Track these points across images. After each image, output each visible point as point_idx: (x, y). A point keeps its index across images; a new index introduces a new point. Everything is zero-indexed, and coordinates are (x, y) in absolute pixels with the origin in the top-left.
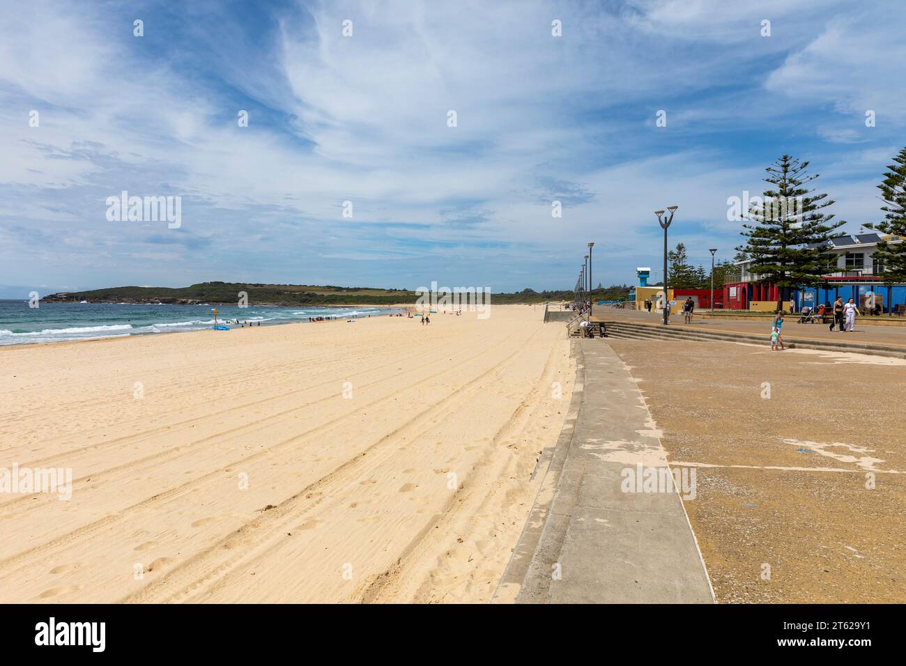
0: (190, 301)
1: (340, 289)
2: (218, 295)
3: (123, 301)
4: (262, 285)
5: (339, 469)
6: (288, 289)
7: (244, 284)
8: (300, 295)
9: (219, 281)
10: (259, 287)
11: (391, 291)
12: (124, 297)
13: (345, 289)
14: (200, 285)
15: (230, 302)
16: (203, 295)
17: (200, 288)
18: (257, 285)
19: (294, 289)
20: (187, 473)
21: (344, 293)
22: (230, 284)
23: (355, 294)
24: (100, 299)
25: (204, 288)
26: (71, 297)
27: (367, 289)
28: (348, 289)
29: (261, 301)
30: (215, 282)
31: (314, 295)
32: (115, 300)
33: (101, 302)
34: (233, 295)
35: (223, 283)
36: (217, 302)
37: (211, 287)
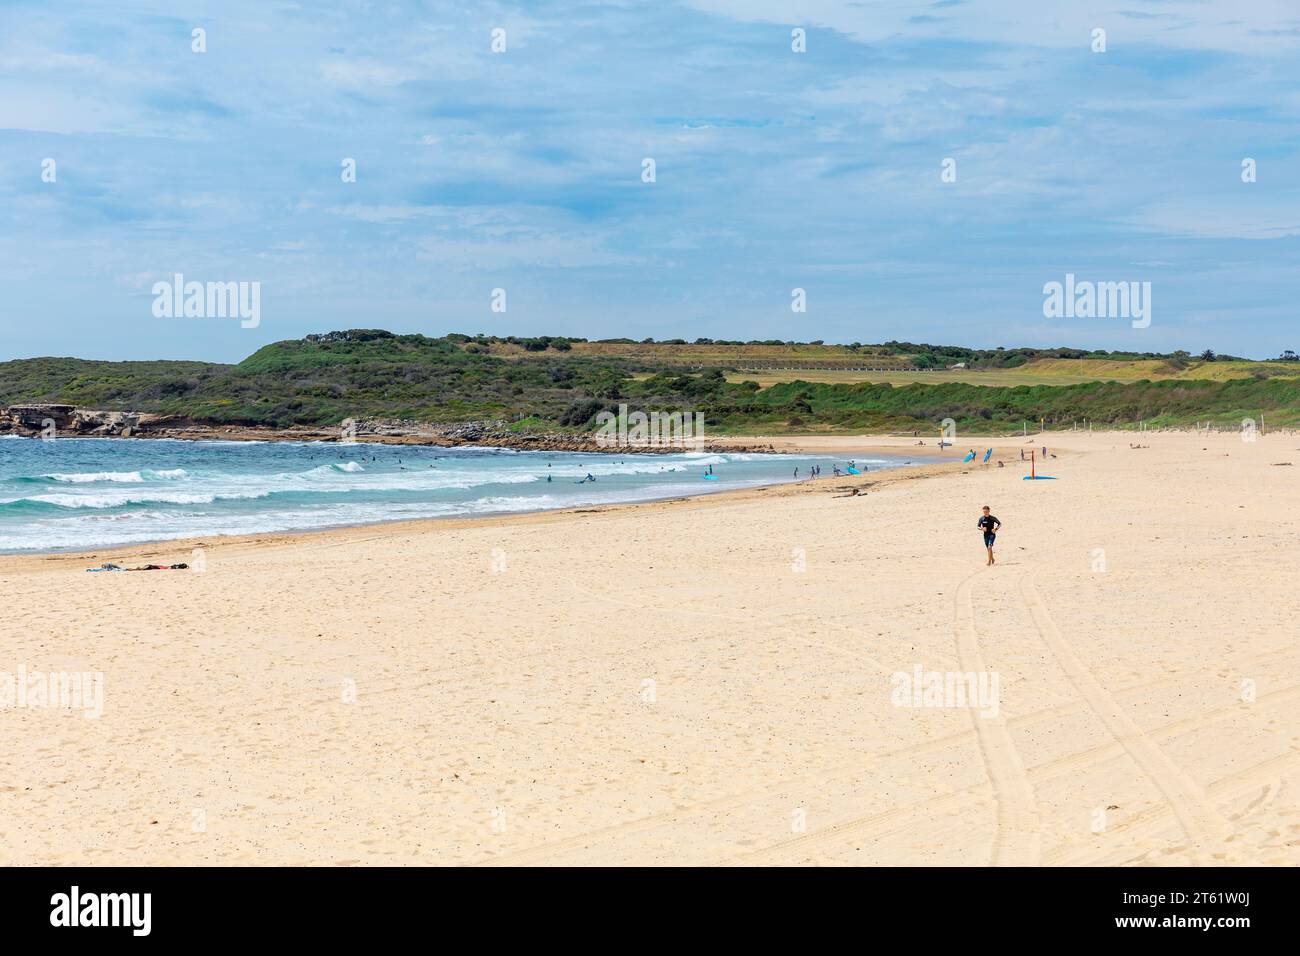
0: (114, 417)
4: (564, 345)
14: (284, 347)
15: (273, 425)
17: (278, 361)
18: (541, 344)
22: (418, 341)
27: (1065, 354)
35: (384, 335)
36: (213, 422)
37: (324, 356)
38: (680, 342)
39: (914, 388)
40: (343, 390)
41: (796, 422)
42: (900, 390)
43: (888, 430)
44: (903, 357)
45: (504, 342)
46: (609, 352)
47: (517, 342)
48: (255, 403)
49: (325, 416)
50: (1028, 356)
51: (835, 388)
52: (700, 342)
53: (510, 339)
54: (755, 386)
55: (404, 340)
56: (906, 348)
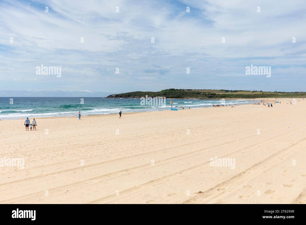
1: (227, 91)
2: (172, 95)
3: (135, 98)
4: (191, 90)
5: (232, 179)
6: (203, 91)
7: (183, 90)
8: (208, 94)
9: (173, 88)
10: (190, 91)
11: (254, 92)
12: (135, 96)
13: (230, 91)
14: (165, 90)
15: (177, 98)
16: (166, 95)
17: (165, 92)
18: (189, 90)
19: (205, 91)
20: (164, 172)
21: (230, 93)
22: (177, 90)
23: (235, 93)
24: (127, 97)
25: (167, 91)
26: (117, 96)
27: (241, 91)
28: (231, 91)
29: (190, 97)
30: (171, 89)
31: (215, 94)
32: (132, 97)
33: (127, 98)
34: (178, 95)
35: (174, 89)
37: (169, 91)
38: (202, 90)
39: (237, 94)
40: (181, 94)
41: (230, 97)
42: (235, 95)
43: (239, 98)
44: (224, 91)
45: (185, 90)
46: (195, 91)
47: (187, 90)
48: (175, 96)
49: (182, 97)
50: (237, 91)
51: (228, 94)
52: (204, 90)
53: (186, 90)
54: (219, 94)
55: (176, 90)
56: (223, 90)
